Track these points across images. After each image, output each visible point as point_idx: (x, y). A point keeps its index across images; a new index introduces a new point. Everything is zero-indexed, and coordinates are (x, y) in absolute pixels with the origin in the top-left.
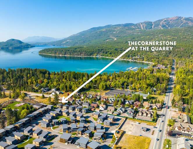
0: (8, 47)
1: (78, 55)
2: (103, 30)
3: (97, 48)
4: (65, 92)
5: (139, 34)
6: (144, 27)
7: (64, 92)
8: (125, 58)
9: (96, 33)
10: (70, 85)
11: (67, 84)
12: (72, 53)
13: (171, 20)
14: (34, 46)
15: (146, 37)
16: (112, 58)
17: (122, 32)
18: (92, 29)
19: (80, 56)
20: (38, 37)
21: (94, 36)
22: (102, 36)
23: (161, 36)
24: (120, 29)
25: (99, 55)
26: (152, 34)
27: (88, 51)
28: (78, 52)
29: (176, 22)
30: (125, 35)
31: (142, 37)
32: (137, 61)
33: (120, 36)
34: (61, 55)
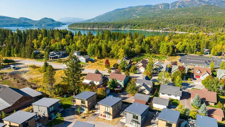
0: (41, 25)
1: (106, 28)
2: (127, 10)
4: (98, 58)
5: (160, 12)
6: (163, 7)
7: (96, 58)
8: (155, 29)
9: (121, 12)
10: (106, 46)
11: (101, 43)
12: (100, 27)
13: (186, 2)
14: (66, 24)
15: (167, 14)
16: (141, 30)
17: (144, 11)
18: (116, 10)
19: (108, 29)
20: (69, 18)
21: (119, 15)
22: (126, 15)
23: (181, 13)
24: (142, 9)
25: (127, 28)
26: (173, 12)
27: (116, 23)
28: (106, 25)
29: (191, 3)
30: (147, 14)
32: (168, 31)
33: (143, 14)
34: (89, 28)
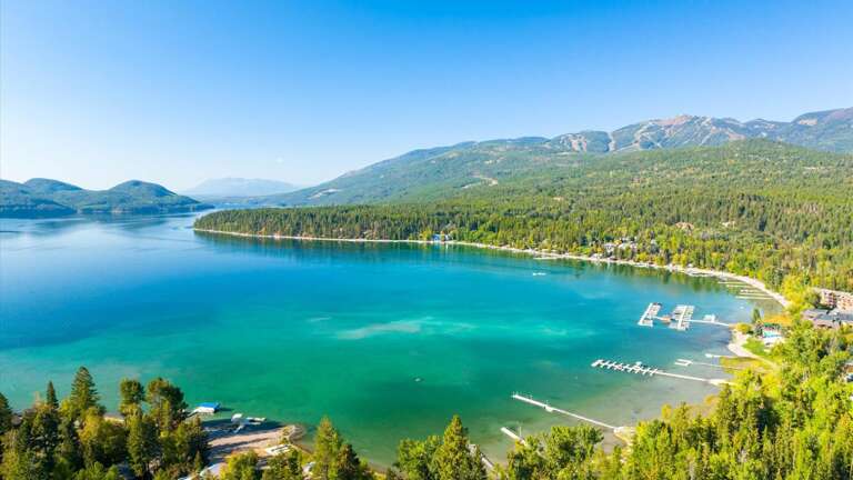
0: (110, 208)
1: (352, 237)
2: (451, 156)
3: (432, 209)
5: (576, 165)
8: (566, 250)
9: (428, 163)
12: (324, 229)
13: (669, 127)
15: (605, 173)
16: (503, 248)
17: (515, 160)
18: (412, 153)
19: (361, 240)
21: (420, 173)
22: (447, 175)
23: (662, 170)
24: (508, 150)
25: (442, 235)
26: (626, 166)
27: (394, 217)
28: (351, 222)
29: (685, 131)
30: (525, 170)
31: (590, 176)
32: (632, 263)
33: (510, 173)
34: (277, 237)
